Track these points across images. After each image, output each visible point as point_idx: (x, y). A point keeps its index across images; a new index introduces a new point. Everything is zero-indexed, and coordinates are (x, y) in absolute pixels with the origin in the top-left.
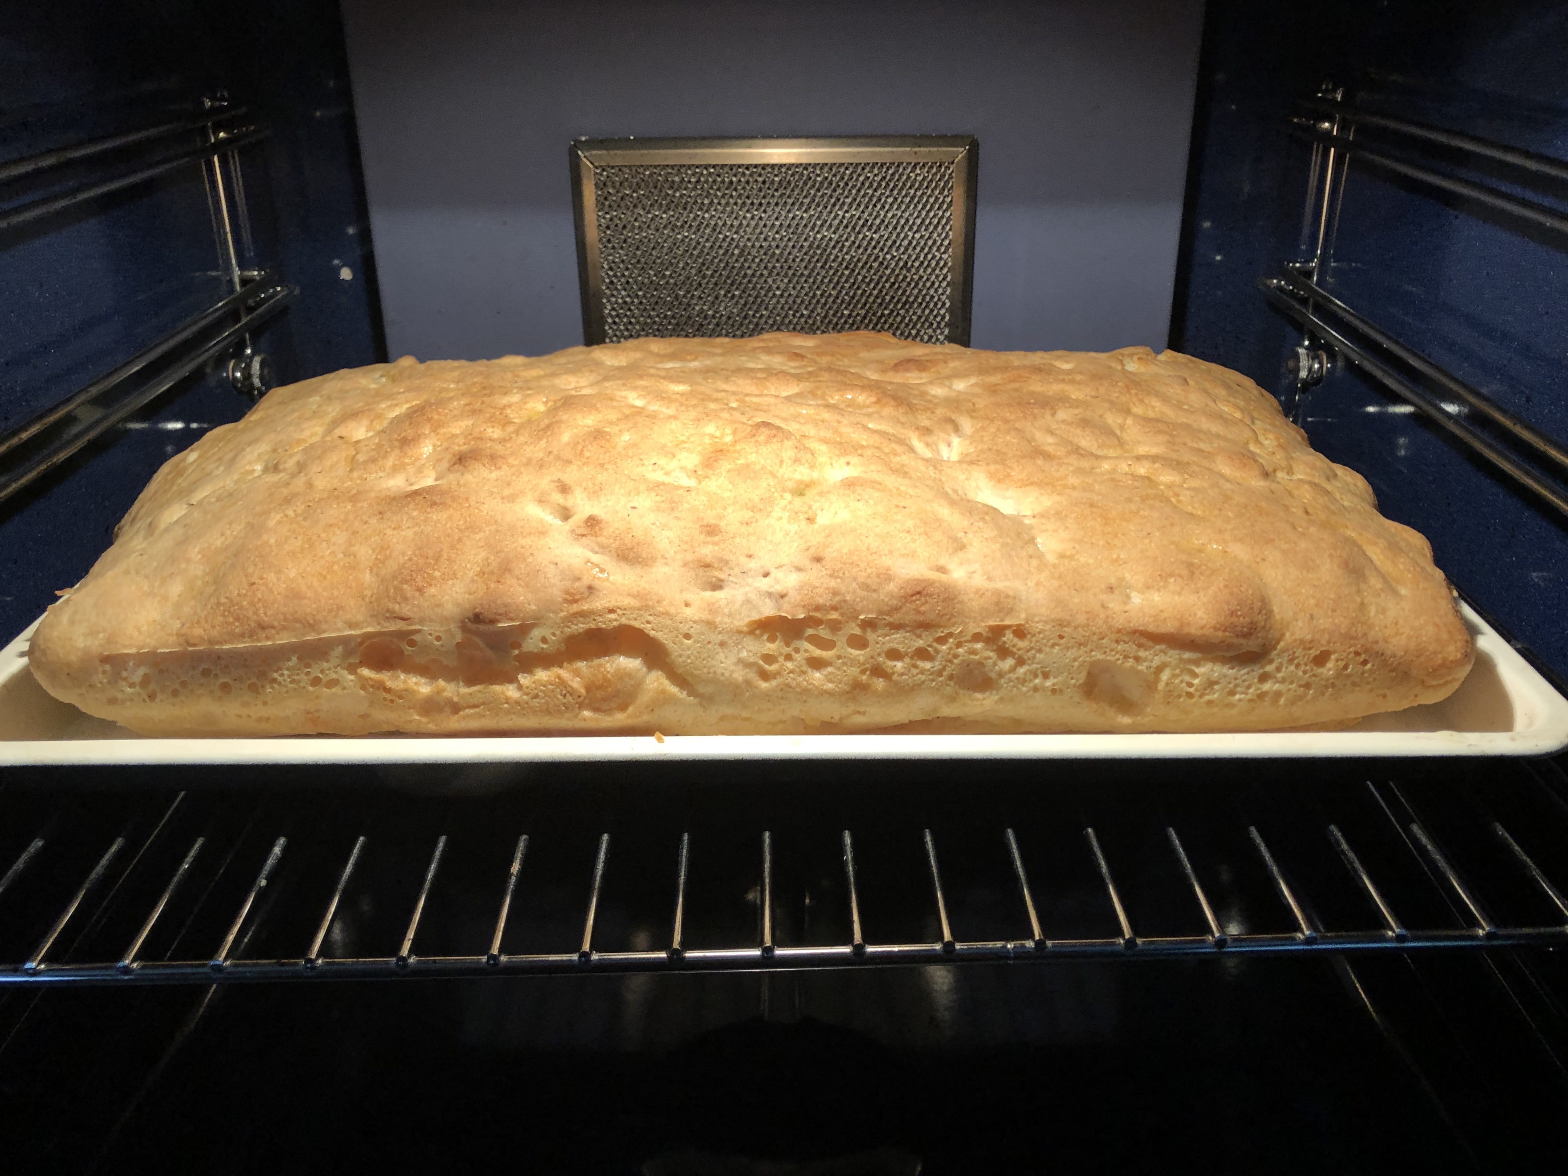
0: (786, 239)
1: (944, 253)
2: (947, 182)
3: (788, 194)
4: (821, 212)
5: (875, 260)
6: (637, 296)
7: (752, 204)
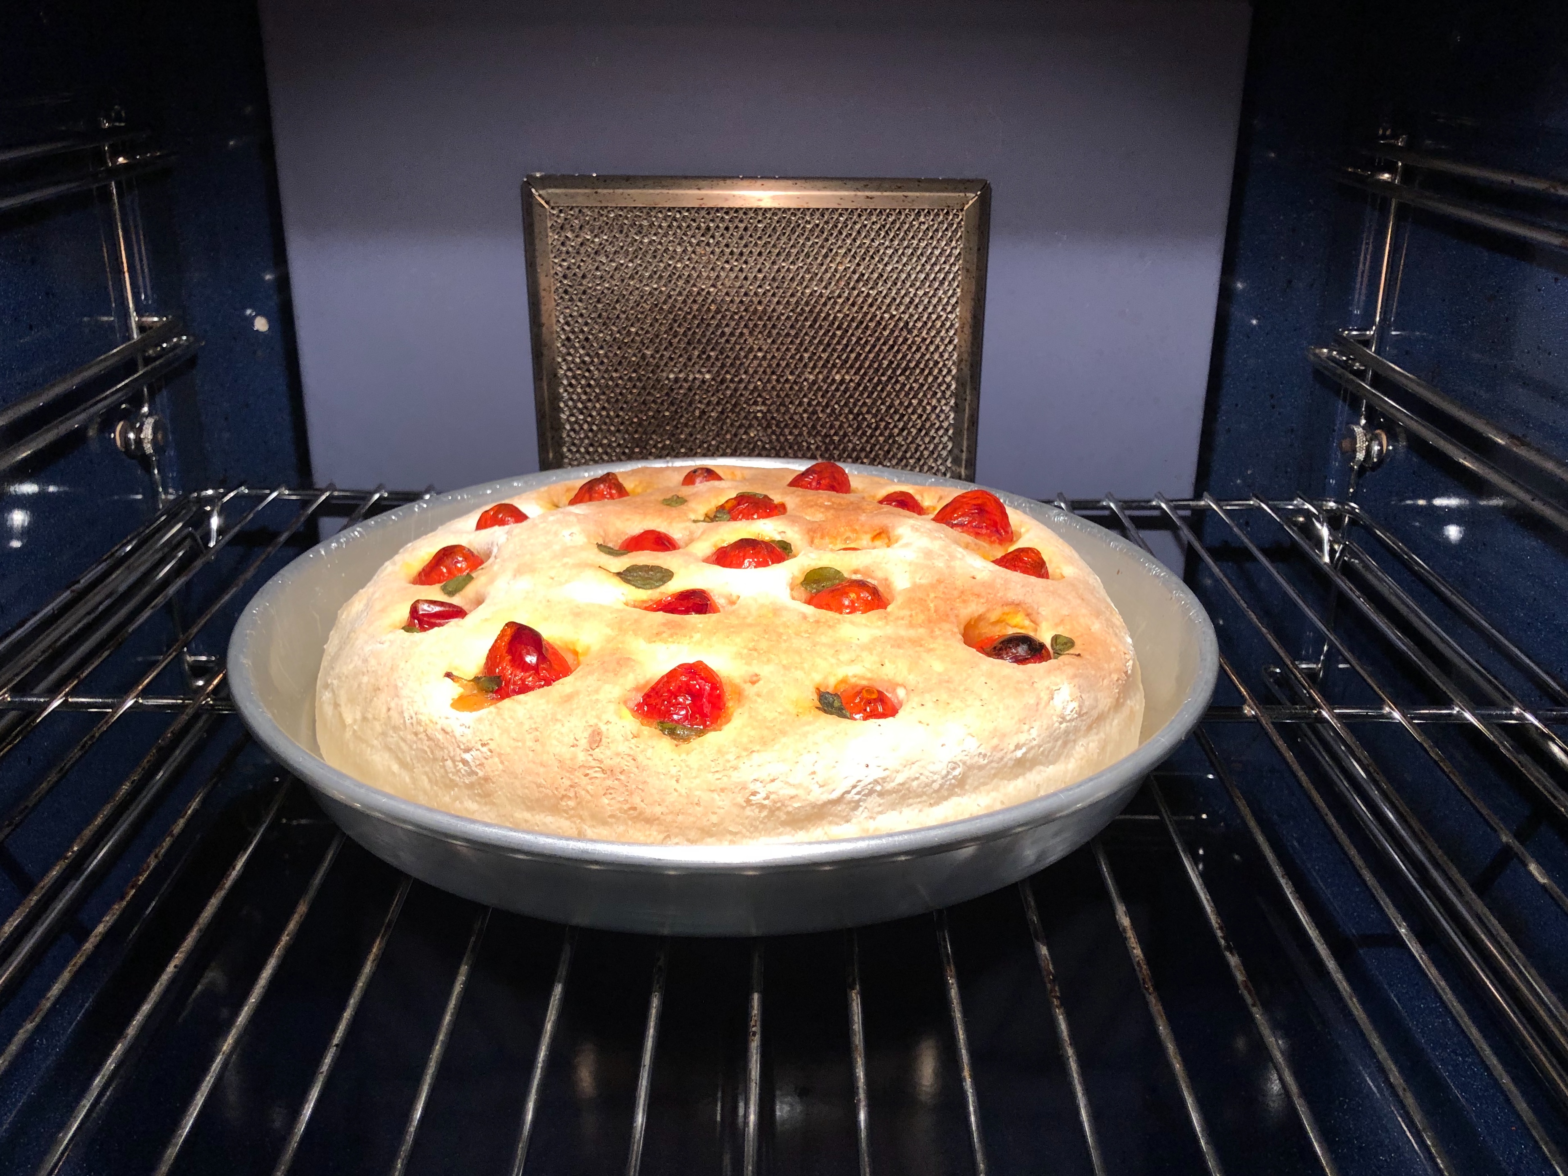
0: (770, 294)
1: (951, 312)
2: (956, 231)
3: (773, 243)
4: (810, 264)
5: (871, 320)
6: (598, 355)
7: (732, 253)
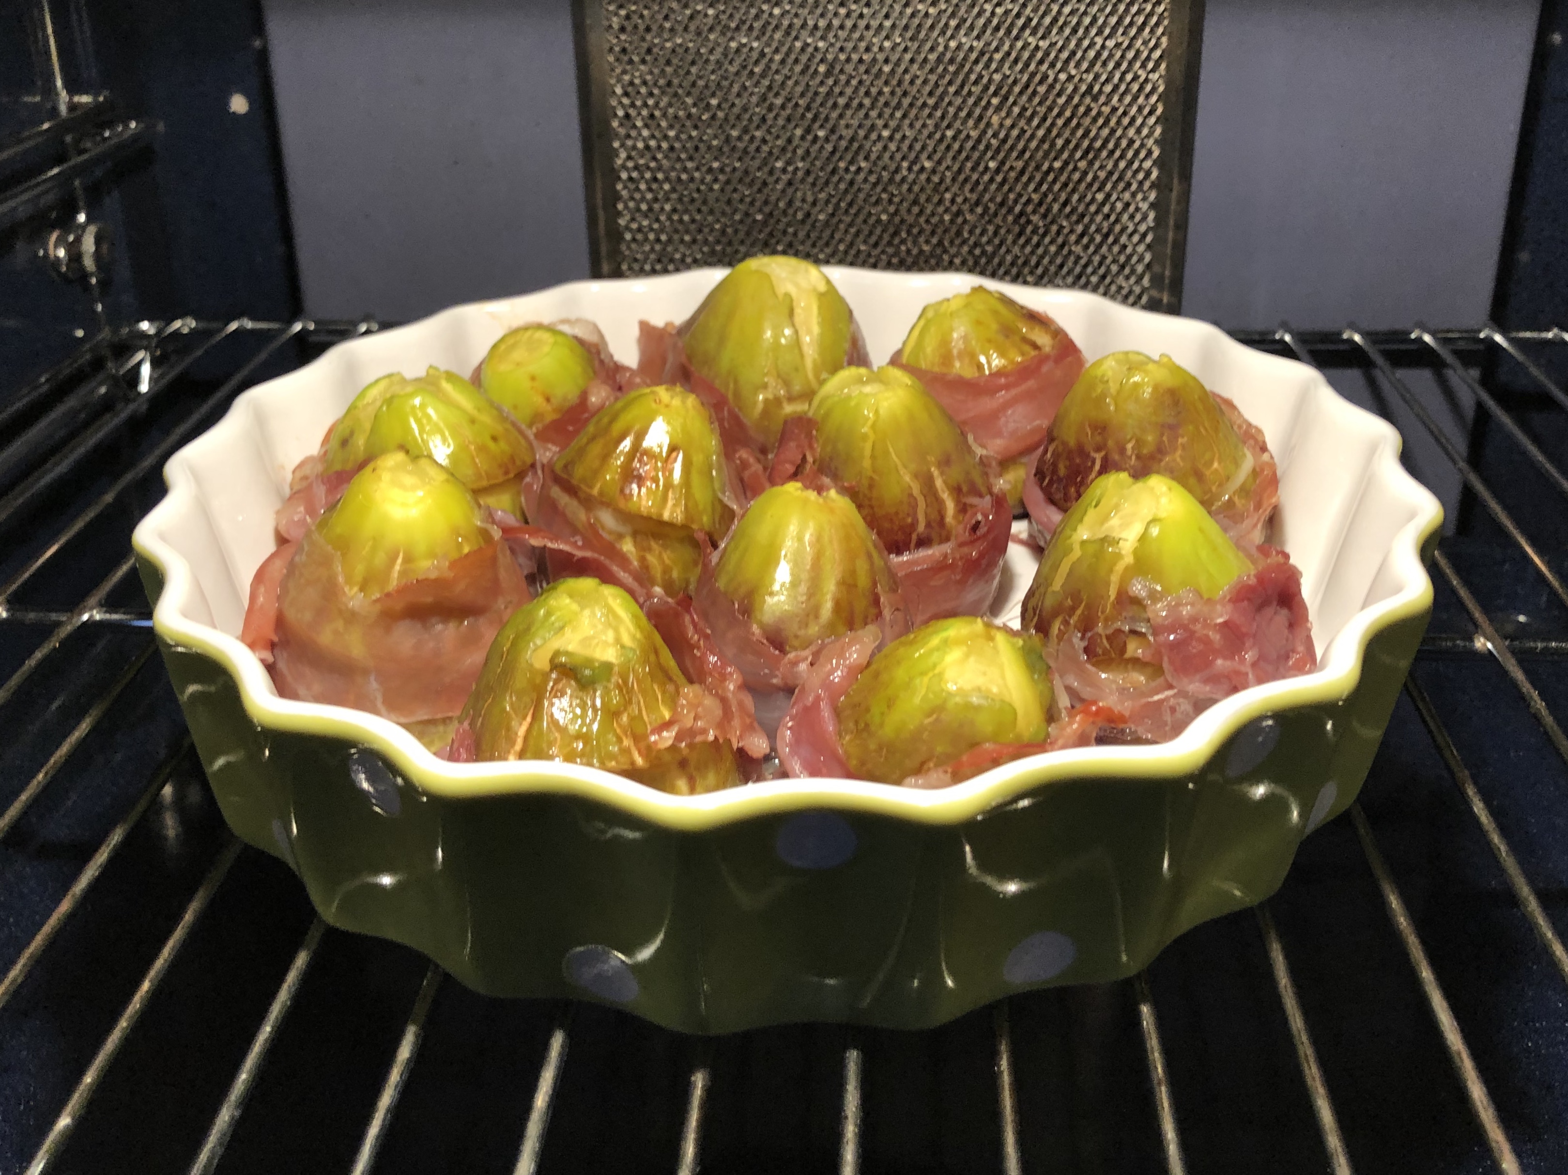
0: (900, 49)
5: (1041, 82)
6: (666, 137)
